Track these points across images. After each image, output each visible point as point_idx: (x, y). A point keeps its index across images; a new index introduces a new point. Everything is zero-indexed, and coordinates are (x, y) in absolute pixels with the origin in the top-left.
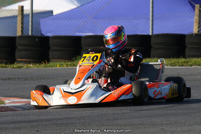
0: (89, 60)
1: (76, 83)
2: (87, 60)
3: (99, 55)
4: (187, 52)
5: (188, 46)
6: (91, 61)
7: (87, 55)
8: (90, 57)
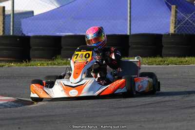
0: (82, 57)
1: (75, 78)
2: (80, 57)
3: (90, 53)
4: (164, 51)
5: (165, 46)
6: (84, 58)
7: (80, 53)
8: (82, 54)
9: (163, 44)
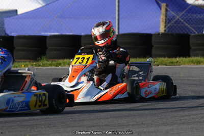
4: (154, 52)
9: (153, 44)
